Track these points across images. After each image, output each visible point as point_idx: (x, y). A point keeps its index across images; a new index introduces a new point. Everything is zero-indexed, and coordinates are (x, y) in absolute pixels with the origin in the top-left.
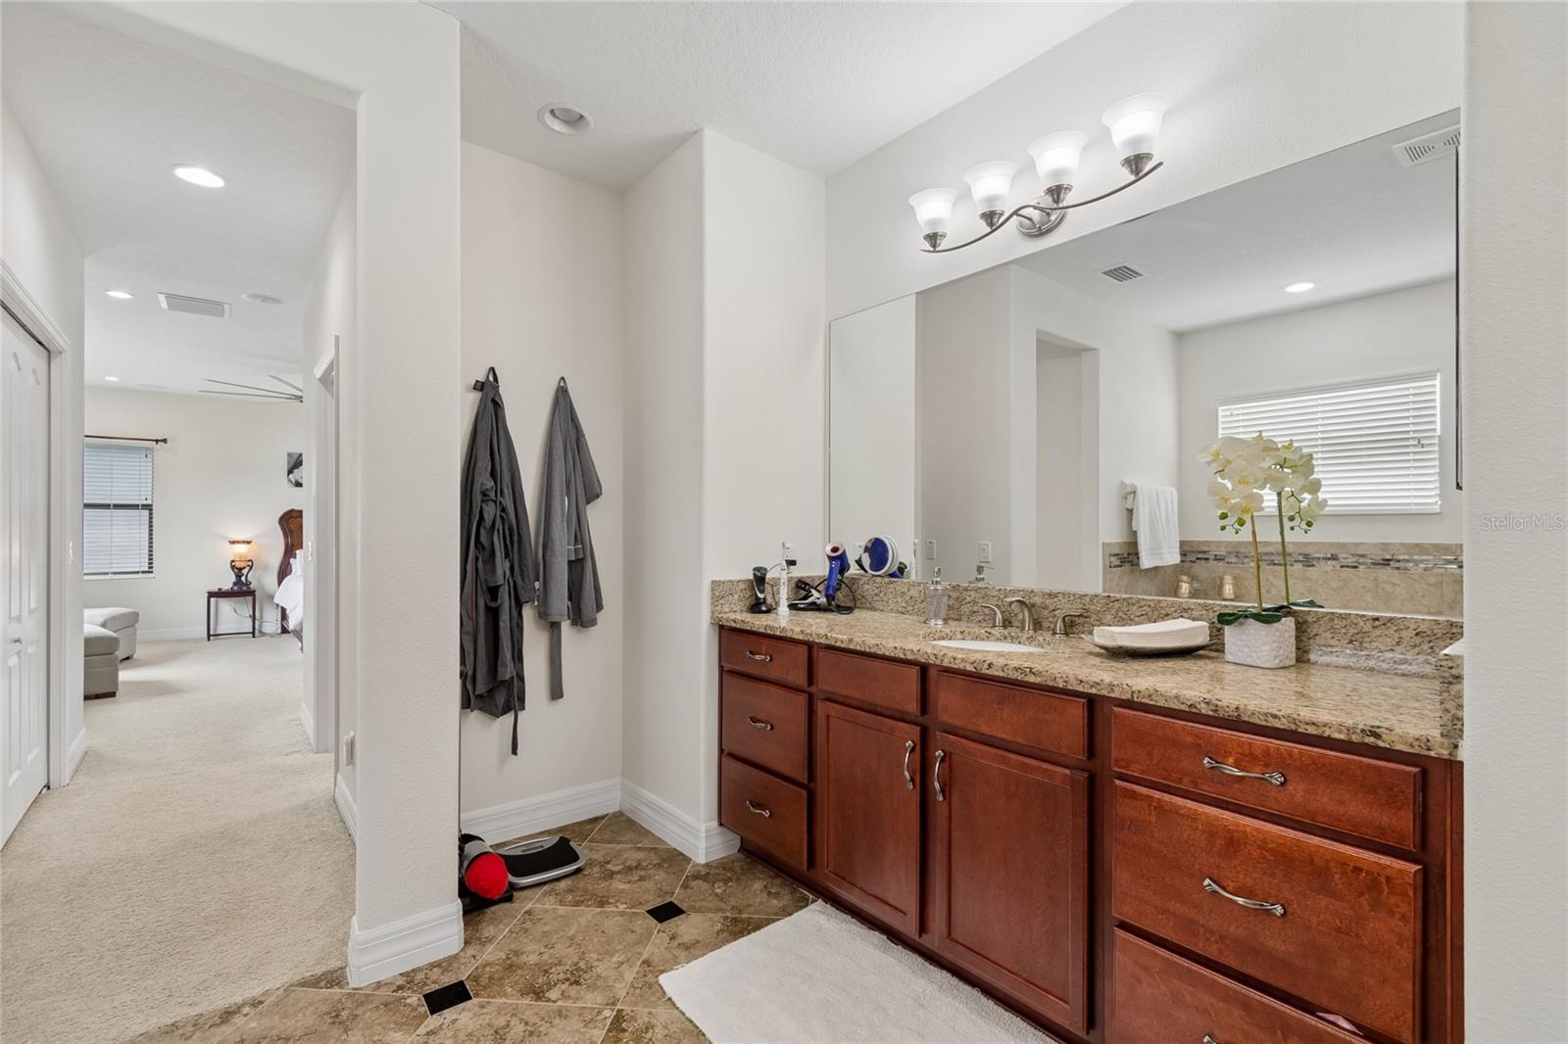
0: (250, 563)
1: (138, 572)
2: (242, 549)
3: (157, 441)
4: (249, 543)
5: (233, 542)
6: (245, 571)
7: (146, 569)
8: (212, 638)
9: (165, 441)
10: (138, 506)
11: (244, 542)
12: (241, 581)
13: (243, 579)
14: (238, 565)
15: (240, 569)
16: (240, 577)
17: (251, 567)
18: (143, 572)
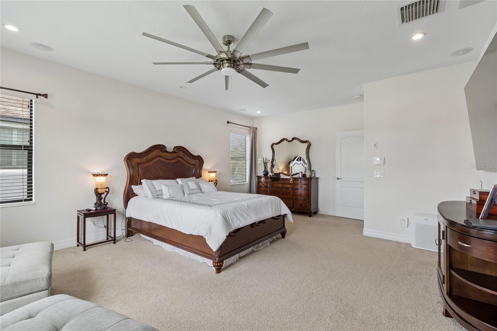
0: (107, 190)
1: (21, 201)
2: (102, 179)
3: (38, 95)
4: (106, 175)
5: (94, 175)
6: (103, 196)
7: (26, 197)
8: (86, 248)
9: (46, 96)
10: (21, 146)
11: (101, 175)
12: (101, 202)
13: (102, 201)
14: (100, 191)
15: (101, 194)
16: (101, 199)
17: (108, 192)
18: (25, 200)
